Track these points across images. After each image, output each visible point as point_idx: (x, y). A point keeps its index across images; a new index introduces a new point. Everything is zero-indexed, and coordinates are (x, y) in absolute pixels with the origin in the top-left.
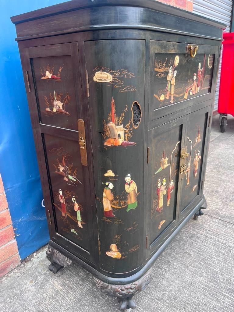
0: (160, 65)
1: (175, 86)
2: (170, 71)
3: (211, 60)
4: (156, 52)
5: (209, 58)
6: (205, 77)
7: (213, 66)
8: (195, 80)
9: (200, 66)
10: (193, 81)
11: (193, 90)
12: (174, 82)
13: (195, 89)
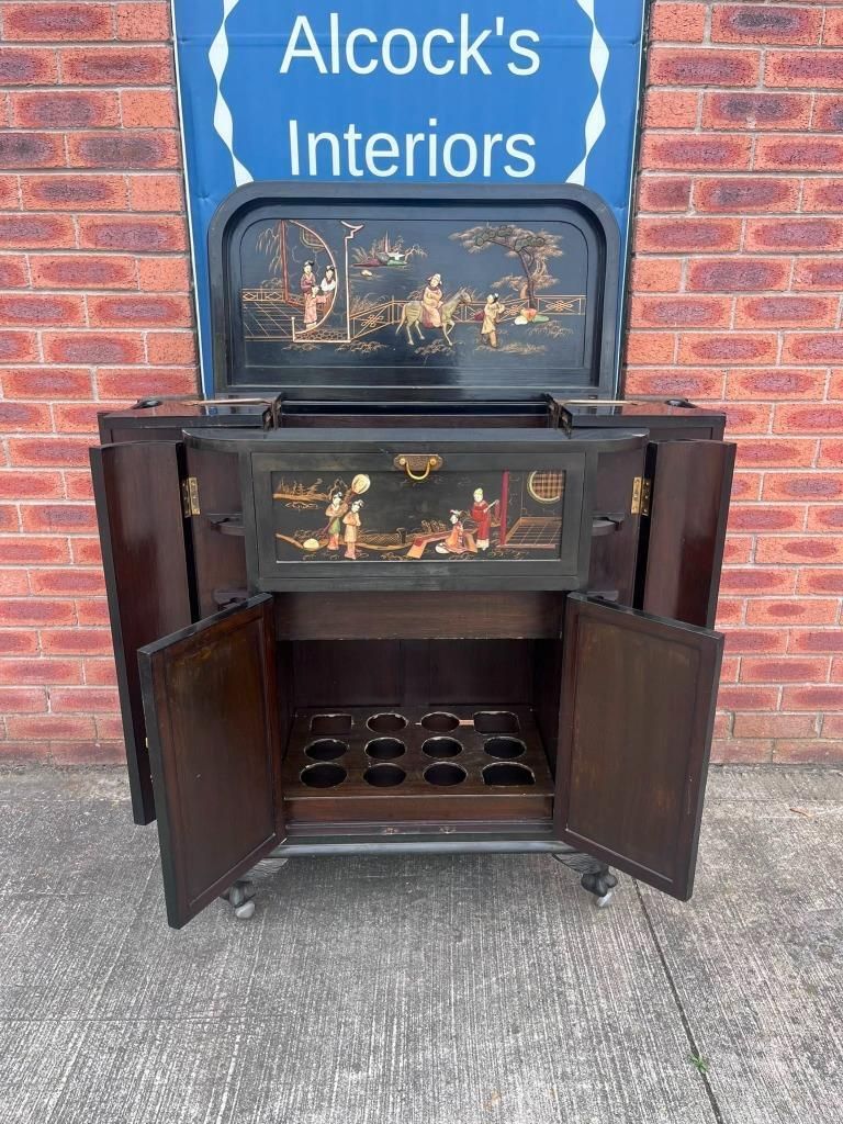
0: (297, 489)
1: (359, 529)
2: (337, 500)
3: (546, 484)
4: (273, 469)
5: (534, 479)
6: (521, 520)
7: (563, 498)
8: (457, 524)
9: (478, 495)
10: (450, 526)
11: (449, 545)
12: (353, 520)
13: (465, 543)
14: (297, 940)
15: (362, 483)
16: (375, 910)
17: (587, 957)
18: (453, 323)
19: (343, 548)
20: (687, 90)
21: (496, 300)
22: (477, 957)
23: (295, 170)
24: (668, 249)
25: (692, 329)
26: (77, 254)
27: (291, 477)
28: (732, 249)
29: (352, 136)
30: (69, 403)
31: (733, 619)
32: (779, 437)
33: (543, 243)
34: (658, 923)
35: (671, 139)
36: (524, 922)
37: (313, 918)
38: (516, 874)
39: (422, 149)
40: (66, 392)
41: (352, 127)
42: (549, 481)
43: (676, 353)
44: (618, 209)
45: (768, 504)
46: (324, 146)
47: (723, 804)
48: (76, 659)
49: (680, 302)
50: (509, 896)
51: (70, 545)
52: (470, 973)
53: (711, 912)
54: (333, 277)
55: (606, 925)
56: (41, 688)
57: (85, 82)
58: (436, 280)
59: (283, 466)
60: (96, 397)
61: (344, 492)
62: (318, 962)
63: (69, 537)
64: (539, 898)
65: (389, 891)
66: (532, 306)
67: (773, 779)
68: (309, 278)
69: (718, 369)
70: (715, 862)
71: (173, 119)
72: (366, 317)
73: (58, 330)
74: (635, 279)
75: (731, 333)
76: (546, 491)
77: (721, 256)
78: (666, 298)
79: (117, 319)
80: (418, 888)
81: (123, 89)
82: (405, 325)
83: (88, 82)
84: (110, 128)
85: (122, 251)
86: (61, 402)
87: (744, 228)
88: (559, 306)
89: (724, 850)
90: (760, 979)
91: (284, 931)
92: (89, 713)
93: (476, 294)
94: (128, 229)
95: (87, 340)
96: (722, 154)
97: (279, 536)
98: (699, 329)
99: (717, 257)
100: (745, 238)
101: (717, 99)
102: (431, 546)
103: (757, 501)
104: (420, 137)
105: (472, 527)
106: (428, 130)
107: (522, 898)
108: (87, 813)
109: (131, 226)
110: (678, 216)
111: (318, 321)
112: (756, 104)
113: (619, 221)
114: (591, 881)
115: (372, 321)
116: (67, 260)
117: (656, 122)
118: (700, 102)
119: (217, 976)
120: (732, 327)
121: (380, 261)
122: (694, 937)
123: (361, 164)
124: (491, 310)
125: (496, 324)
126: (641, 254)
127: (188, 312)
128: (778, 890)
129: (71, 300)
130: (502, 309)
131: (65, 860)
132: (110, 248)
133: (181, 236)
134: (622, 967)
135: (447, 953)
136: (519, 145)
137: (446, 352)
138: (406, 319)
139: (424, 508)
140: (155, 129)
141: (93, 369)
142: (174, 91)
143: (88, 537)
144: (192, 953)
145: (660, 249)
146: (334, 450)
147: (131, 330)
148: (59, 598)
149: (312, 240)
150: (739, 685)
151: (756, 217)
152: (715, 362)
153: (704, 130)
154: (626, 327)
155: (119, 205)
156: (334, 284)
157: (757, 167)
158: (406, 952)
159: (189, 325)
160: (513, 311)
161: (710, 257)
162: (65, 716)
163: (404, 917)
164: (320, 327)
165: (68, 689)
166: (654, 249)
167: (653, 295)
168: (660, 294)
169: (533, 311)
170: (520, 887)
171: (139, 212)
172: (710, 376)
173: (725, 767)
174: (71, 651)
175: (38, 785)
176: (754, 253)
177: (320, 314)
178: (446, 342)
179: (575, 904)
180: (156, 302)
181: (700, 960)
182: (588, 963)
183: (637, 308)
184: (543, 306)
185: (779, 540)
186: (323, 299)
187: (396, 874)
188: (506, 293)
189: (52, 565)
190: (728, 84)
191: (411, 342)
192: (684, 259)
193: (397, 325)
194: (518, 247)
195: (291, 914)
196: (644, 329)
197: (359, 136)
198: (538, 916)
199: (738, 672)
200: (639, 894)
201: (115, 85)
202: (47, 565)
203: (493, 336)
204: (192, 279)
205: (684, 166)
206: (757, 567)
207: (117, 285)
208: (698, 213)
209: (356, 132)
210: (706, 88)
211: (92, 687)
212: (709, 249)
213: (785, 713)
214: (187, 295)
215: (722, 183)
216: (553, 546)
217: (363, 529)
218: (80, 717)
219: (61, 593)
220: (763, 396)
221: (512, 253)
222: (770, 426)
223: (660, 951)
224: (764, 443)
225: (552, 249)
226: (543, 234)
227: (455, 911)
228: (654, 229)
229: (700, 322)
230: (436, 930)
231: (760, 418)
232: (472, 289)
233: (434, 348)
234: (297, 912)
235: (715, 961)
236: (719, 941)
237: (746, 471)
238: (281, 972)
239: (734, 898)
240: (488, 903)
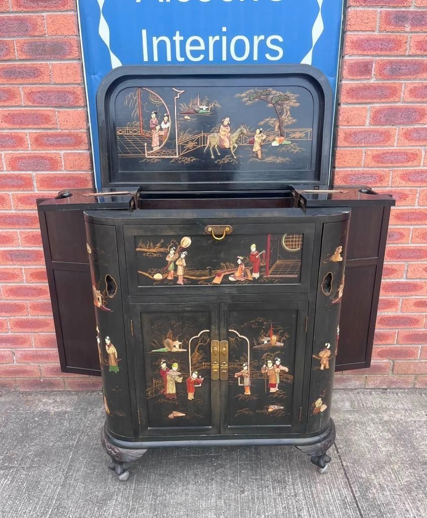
0: (149, 245)
1: (185, 267)
2: (172, 252)
3: (292, 241)
4: (136, 234)
5: (285, 238)
6: (278, 262)
7: (302, 249)
8: (241, 264)
9: (253, 248)
10: (237, 265)
11: (237, 276)
12: (182, 263)
13: (246, 275)
14: (153, 494)
15: (187, 242)
16: (196, 475)
17: (315, 502)
18: (236, 146)
19: (176, 278)
20: (371, 9)
21: (261, 132)
22: (253, 503)
23: (146, 59)
24: (360, 101)
25: (373, 146)
26: (23, 109)
27: (146, 239)
28: (396, 100)
29: (178, 38)
30: (21, 193)
31: (394, 309)
32: (422, 208)
33: (288, 99)
34: (354, 483)
35: (361, 37)
36: (279, 482)
37: (162, 480)
38: (273, 453)
39: (218, 45)
40: (19, 187)
41: (178, 33)
42: (294, 239)
43: (363, 160)
44: (331, 78)
45: (414, 245)
46: (162, 45)
47: (388, 412)
48: (29, 334)
49: (366, 132)
50: (270, 467)
51: (23, 272)
52: (250, 513)
53: (383, 476)
54: (168, 120)
55: (325, 484)
56: (10, 349)
57: (25, 10)
58: (227, 121)
59: (141, 233)
60: (36, 189)
61: (176, 247)
62: (165, 507)
63: (23, 267)
64: (287, 467)
65: (203, 464)
66: (282, 135)
67: (415, 397)
68: (154, 121)
69: (387, 169)
70: (384, 446)
71: (76, 30)
72: (187, 143)
73: (13, 152)
74: (340, 118)
75: (395, 148)
76: (292, 245)
77: (390, 105)
78: (358, 129)
79: (46, 145)
80: (219, 462)
81: (47, 13)
82: (209, 147)
83: (27, 10)
84: (40, 36)
85: (48, 107)
86: (16, 193)
87: (403, 88)
88: (297, 135)
89: (389, 439)
90: (412, 515)
91: (145, 487)
92: (37, 363)
93: (250, 129)
94: (51, 94)
95: (30, 157)
96: (390, 46)
97: (139, 272)
98: (377, 147)
99: (387, 105)
100: (404, 93)
101: (388, 14)
102: (226, 277)
103: (408, 243)
104: (217, 38)
105: (249, 266)
106: (221, 34)
107: (278, 468)
108: (36, 419)
109: (53, 92)
110: (365, 82)
111: (159, 146)
112: (410, 17)
113: (332, 85)
114: (316, 460)
115: (190, 145)
116: (18, 112)
117: (353, 28)
118: (378, 16)
119: (109, 515)
120: (396, 145)
121: (195, 111)
122: (374, 491)
123: (183, 54)
124: (258, 138)
125: (261, 146)
126: (344, 104)
127: (86, 141)
128: (420, 463)
129: (20, 135)
130: (264, 137)
131: (25, 446)
132: (41, 104)
133: (81, 97)
134: (335, 509)
135: (236, 501)
136: (274, 42)
137: (233, 162)
138: (210, 144)
139: (222, 255)
140: (65, 36)
141: (34, 174)
142: (75, 14)
143: (34, 267)
144: (95, 501)
145: (355, 101)
146: (170, 223)
147: (54, 152)
148: (19, 301)
149: (156, 99)
150: (397, 346)
151: (410, 82)
152: (385, 165)
153: (380, 32)
154: (335, 146)
155: (46, 79)
156: (169, 124)
157: (410, 53)
158: (213, 500)
159: (87, 148)
160: (271, 138)
161: (383, 105)
162: (23, 364)
163: (212, 479)
164: (162, 148)
165: (25, 351)
166: (351, 101)
167: (350, 127)
168: (354, 127)
169: (282, 138)
170: (276, 462)
171: (57, 84)
172: (383, 173)
173: (388, 390)
174: (26, 330)
175: (10, 403)
176: (409, 103)
177: (161, 142)
178: (232, 157)
179: (307, 471)
180: (68, 135)
181: (378, 504)
182: (315, 506)
183: (341, 135)
184: (288, 135)
185: (420, 266)
186: (162, 133)
187: (207, 454)
188: (267, 128)
189: (14, 283)
190: (394, 5)
191: (213, 157)
192: (368, 106)
193: (205, 147)
194: (273, 102)
195: (149, 478)
196: (345, 147)
197: (182, 38)
198: (286, 478)
199: (396, 338)
200: (343, 465)
201: (42, 12)
202: (11, 283)
203: (259, 153)
204: (88, 122)
205: (369, 53)
206: (408, 281)
207: (46, 126)
208: (377, 80)
209: (180, 36)
210: (382, 7)
211: (38, 349)
212: (383, 100)
213: (422, 361)
214: (85, 131)
215: (391, 62)
216: (296, 276)
217: (187, 268)
218: (32, 366)
219: (19, 298)
220: (413, 184)
221: (270, 105)
222: (417, 201)
223: (355, 499)
224: (413, 211)
225: (293, 102)
226: (288, 94)
227: (240, 476)
228: (352, 90)
229: (377, 143)
230: (230, 486)
231: (411, 197)
232: (247, 126)
233: (226, 160)
234: (152, 477)
235: (386, 505)
236: (388, 493)
237: (402, 227)
238: (144, 512)
239: (396, 467)
240: (259, 471)
